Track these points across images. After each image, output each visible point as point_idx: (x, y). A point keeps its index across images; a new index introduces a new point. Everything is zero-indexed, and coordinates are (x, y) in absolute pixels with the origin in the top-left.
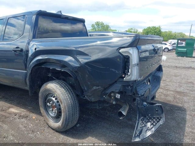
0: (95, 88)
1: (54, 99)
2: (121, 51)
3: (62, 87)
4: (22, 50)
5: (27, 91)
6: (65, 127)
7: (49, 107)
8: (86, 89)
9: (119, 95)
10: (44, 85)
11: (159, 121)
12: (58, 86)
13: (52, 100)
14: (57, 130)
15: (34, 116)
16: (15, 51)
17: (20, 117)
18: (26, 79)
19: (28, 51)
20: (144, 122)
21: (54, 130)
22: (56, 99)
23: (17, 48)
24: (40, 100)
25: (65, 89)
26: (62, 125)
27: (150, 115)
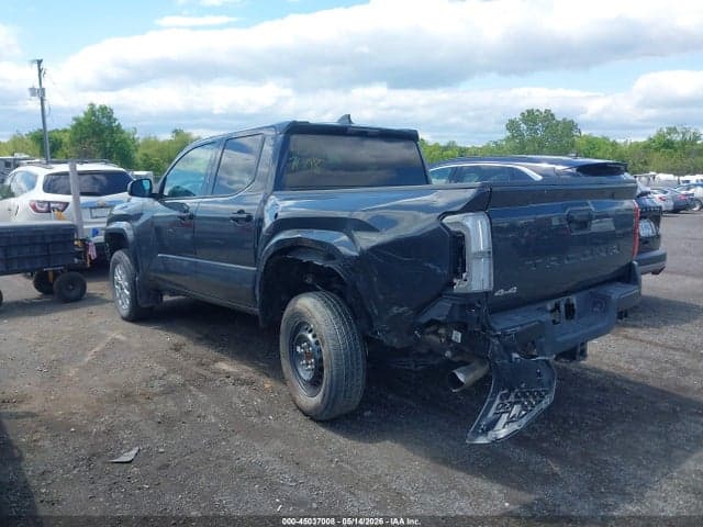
0: (395, 310)
1: (310, 336)
2: (448, 219)
3: (328, 306)
4: (249, 218)
5: (255, 318)
6: (330, 407)
7: (300, 356)
8: (376, 311)
9: (460, 335)
10: (292, 301)
11: (540, 402)
12: (319, 305)
13: (307, 340)
14: (314, 416)
15: (268, 384)
16: (236, 220)
17: (239, 381)
18: (254, 288)
19: (261, 220)
20: (506, 401)
21: (307, 416)
22: (314, 336)
23: (241, 212)
24: (282, 338)
25: (333, 313)
26: (323, 400)
27: (523, 385)
